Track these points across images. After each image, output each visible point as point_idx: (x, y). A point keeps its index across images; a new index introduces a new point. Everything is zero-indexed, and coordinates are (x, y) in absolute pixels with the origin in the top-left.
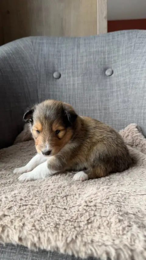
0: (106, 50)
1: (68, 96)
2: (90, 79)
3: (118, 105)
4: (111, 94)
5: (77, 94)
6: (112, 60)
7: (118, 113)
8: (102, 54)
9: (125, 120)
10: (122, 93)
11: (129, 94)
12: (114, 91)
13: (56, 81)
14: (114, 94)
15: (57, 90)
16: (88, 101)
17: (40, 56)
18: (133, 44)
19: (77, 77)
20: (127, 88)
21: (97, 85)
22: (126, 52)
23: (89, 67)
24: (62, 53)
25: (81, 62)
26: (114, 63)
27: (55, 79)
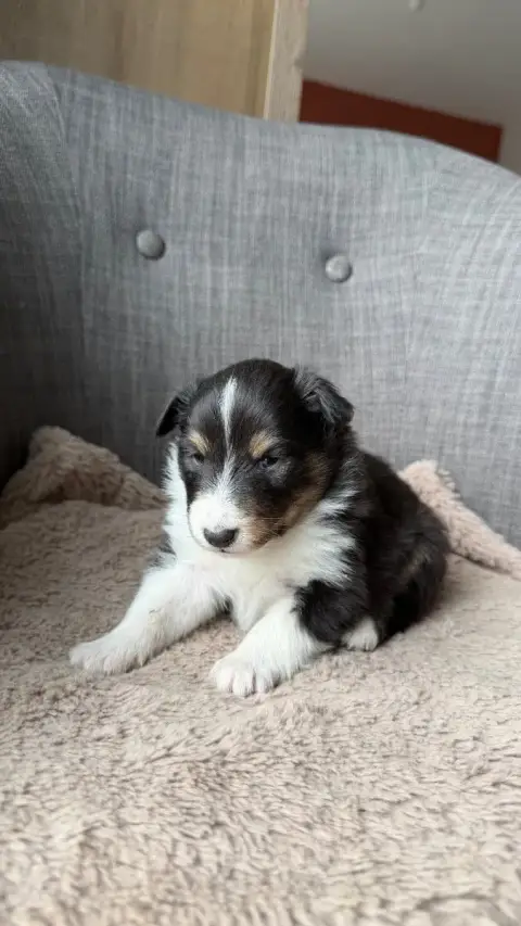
0: (334, 187)
1: (192, 331)
2: (276, 283)
3: (371, 387)
4: (347, 348)
5: (228, 330)
6: (353, 227)
8: (322, 198)
9: (395, 442)
11: (410, 355)
12: (357, 338)
13: (146, 266)
14: (356, 348)
15: (153, 303)
17: (91, 157)
18: (425, 188)
19: (231, 264)
20: (403, 334)
22: (400, 210)
23: (273, 236)
24: (175, 163)
25: (246, 213)
26: (356, 239)
27: (141, 259)
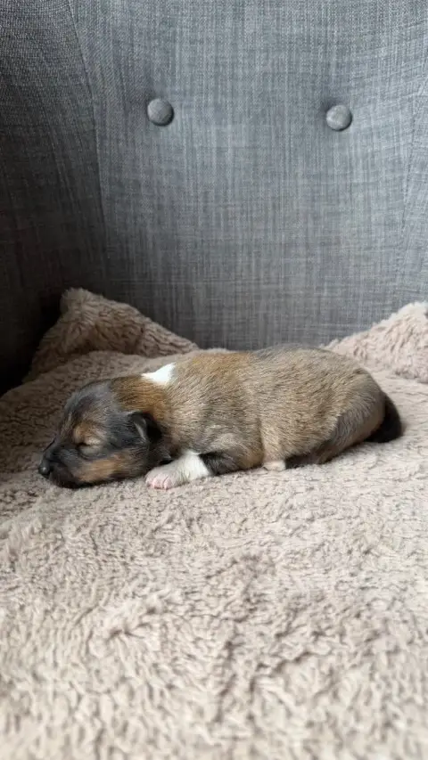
0: (333, 36)
1: (200, 190)
2: (277, 137)
3: (369, 231)
4: (348, 195)
5: (233, 186)
6: (353, 74)
7: (368, 259)
8: (321, 49)
9: (391, 284)
10: (382, 192)
11: (407, 200)
12: (357, 185)
13: (157, 133)
14: (354, 195)
15: (164, 167)
16: (270, 214)
19: (234, 122)
20: (401, 178)
21: (300, 160)
22: (399, 53)
23: (273, 92)
24: (178, 29)
25: (247, 72)
26: (357, 86)
27: (152, 126)
